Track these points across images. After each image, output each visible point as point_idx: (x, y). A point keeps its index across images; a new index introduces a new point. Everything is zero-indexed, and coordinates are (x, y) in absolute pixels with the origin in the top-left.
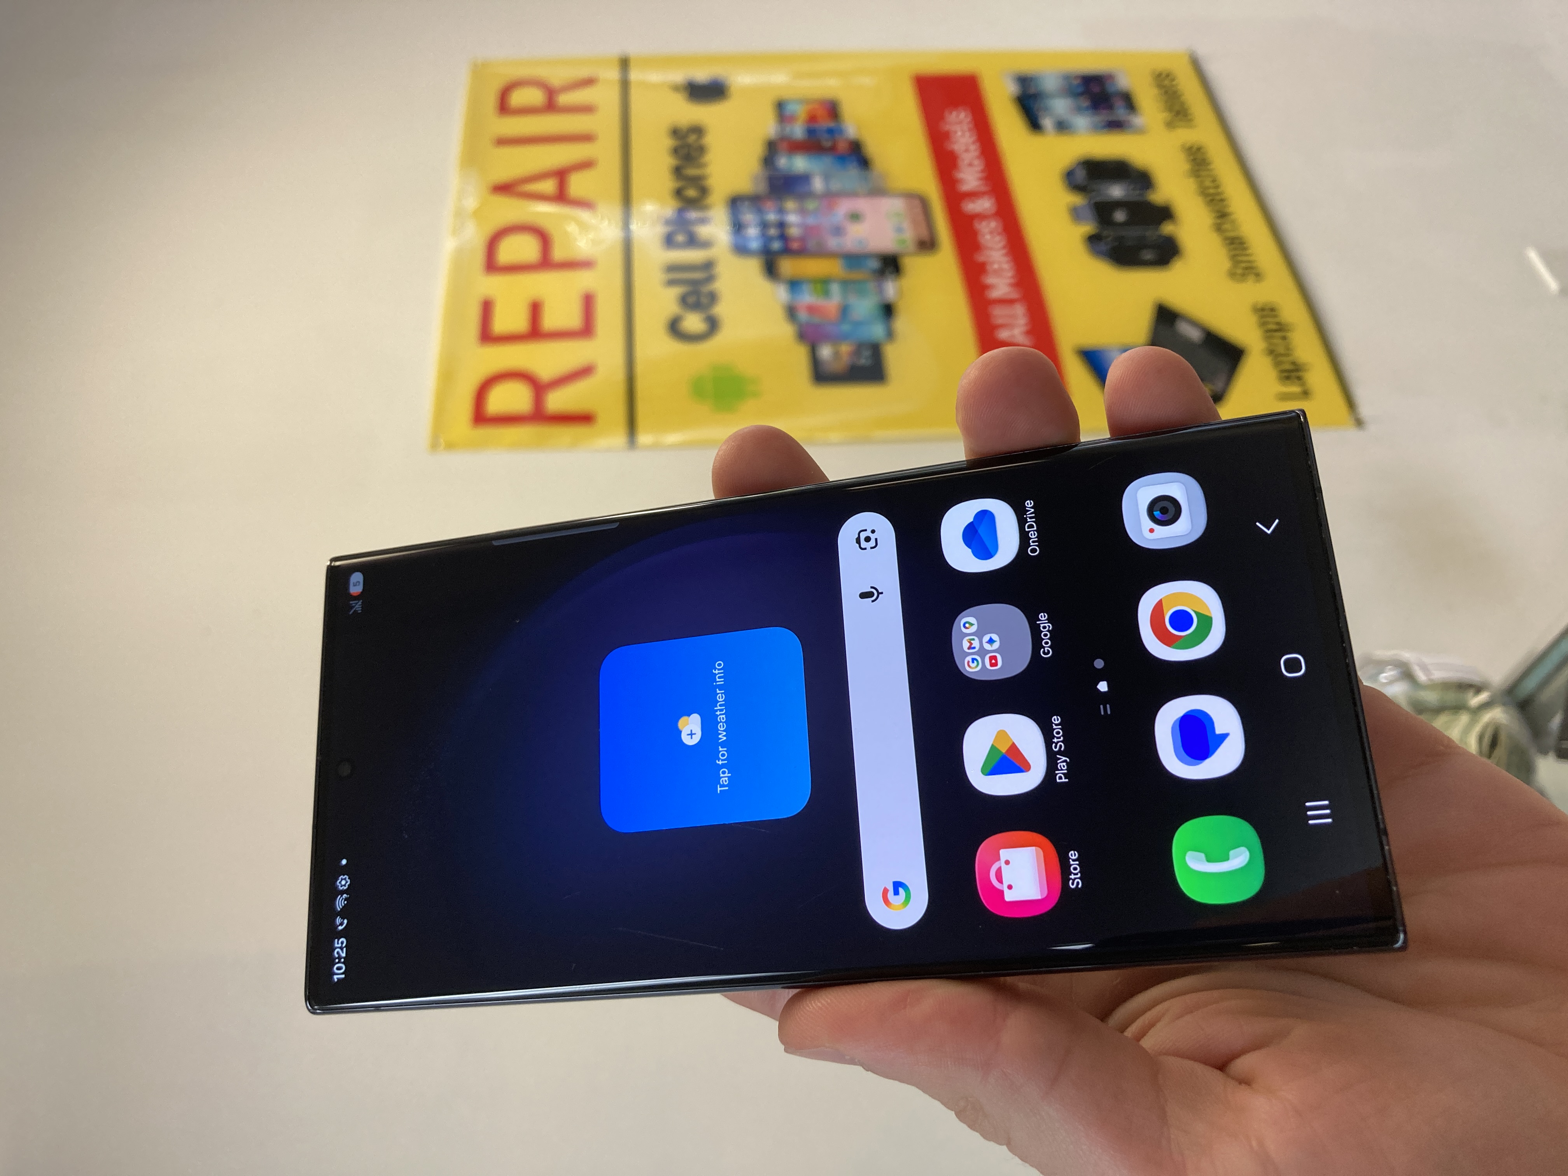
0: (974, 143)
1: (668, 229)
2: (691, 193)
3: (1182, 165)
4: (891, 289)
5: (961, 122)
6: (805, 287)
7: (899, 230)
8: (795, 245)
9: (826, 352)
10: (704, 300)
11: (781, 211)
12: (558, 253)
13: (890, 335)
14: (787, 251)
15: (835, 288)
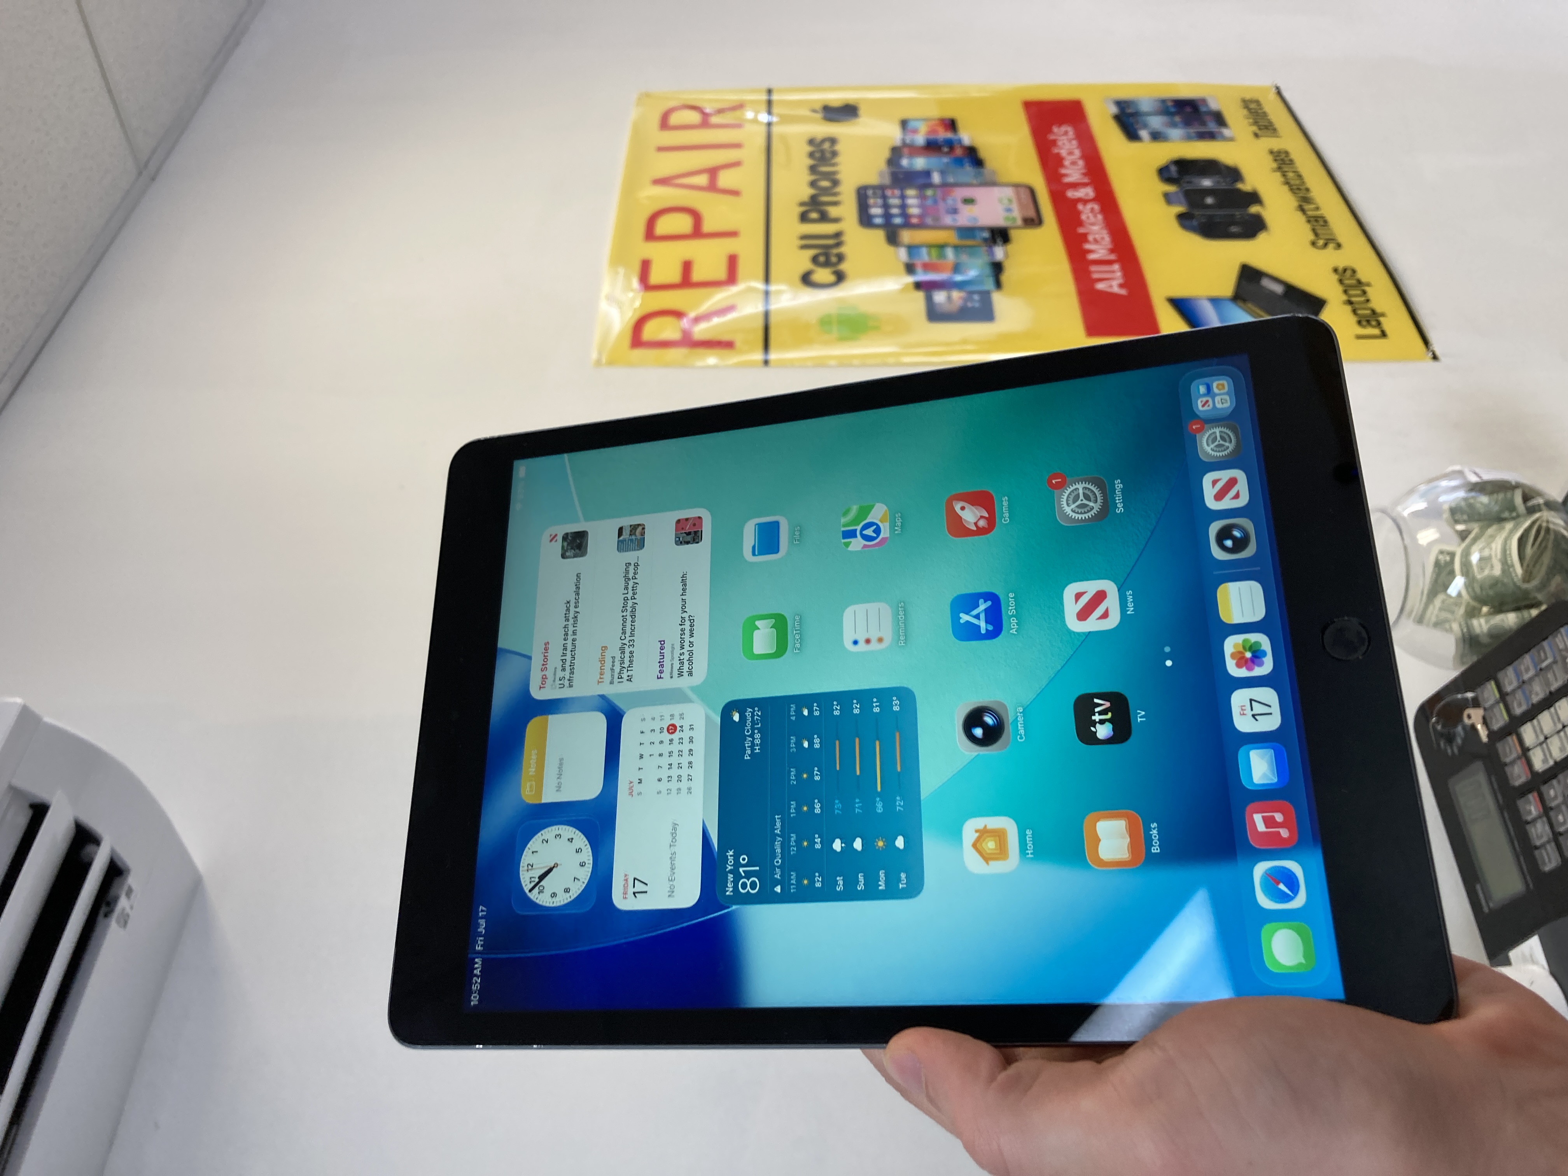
0: (1078, 148)
1: (803, 209)
2: (825, 184)
3: (1269, 163)
4: (999, 253)
5: (1066, 133)
6: (924, 251)
7: (1009, 210)
8: (914, 221)
9: (940, 297)
10: (834, 259)
11: (903, 197)
12: (708, 226)
13: (998, 285)
14: (907, 225)
15: (950, 253)
